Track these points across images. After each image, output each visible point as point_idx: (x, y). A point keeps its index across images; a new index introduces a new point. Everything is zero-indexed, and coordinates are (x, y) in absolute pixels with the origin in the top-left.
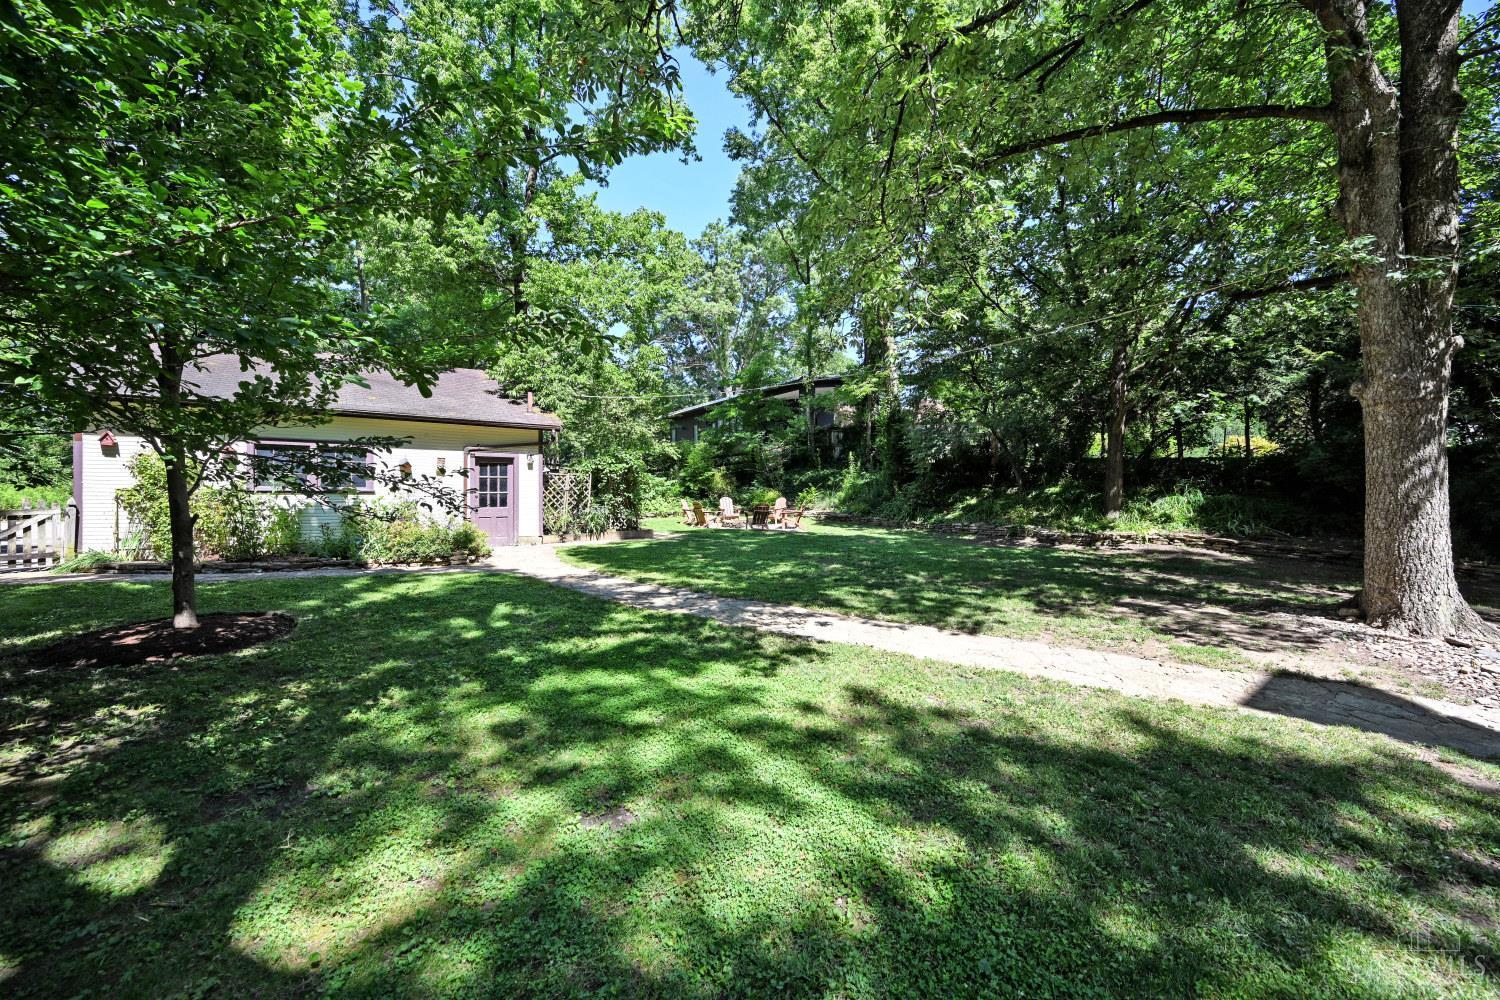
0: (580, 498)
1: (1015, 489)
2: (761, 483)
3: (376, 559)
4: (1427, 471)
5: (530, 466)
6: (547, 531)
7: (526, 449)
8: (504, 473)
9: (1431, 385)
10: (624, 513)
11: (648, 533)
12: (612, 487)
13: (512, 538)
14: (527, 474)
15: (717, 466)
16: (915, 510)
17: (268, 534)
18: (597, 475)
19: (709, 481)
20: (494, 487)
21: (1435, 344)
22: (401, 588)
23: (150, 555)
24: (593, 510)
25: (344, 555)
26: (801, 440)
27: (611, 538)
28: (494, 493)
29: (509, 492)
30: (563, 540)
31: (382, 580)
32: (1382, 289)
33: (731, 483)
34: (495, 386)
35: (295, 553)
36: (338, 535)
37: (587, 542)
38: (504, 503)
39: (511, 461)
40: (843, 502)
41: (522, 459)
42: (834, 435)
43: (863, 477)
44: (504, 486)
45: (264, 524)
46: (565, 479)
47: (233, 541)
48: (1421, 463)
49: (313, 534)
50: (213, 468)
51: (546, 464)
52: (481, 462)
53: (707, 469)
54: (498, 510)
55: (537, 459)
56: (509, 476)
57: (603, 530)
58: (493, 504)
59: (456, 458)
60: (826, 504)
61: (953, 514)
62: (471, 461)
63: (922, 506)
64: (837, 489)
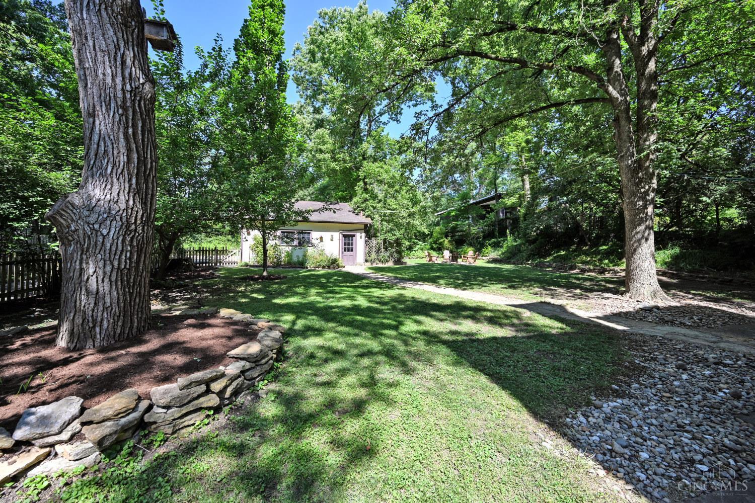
0: (379, 249)
1: (587, 247)
2: (468, 244)
3: (310, 265)
4: (639, 236)
5: (361, 237)
6: (366, 261)
7: (360, 231)
8: (352, 240)
9: (641, 203)
10: (396, 255)
11: (405, 263)
12: (391, 245)
13: (354, 262)
14: (360, 240)
15: (447, 237)
16: (529, 257)
17: (284, 258)
18: (385, 240)
19: (441, 244)
20: (349, 245)
21: (644, 187)
22: (312, 273)
23: (256, 264)
24: (384, 254)
25: (302, 264)
26: (492, 224)
27: (390, 264)
28: (348, 247)
29: (354, 247)
30: (372, 264)
31: (310, 271)
32: (624, 167)
33: (452, 245)
34: (351, 209)
35: (291, 265)
36: (301, 259)
37: (380, 265)
38: (352, 251)
39: (354, 236)
40: (503, 254)
41: (358, 235)
42: (508, 221)
43: (516, 241)
44: (352, 245)
45: (283, 255)
46: (374, 242)
47: (275, 260)
48: (637, 233)
49: (295, 259)
50: (271, 238)
51: (366, 237)
52: (345, 236)
53: (442, 238)
54: (350, 253)
55: (364, 235)
56: (354, 241)
57: (387, 261)
58: (348, 251)
59: (336, 235)
60: (495, 254)
61: (548, 259)
62: (341, 236)
63: (534, 255)
64: (502, 247)
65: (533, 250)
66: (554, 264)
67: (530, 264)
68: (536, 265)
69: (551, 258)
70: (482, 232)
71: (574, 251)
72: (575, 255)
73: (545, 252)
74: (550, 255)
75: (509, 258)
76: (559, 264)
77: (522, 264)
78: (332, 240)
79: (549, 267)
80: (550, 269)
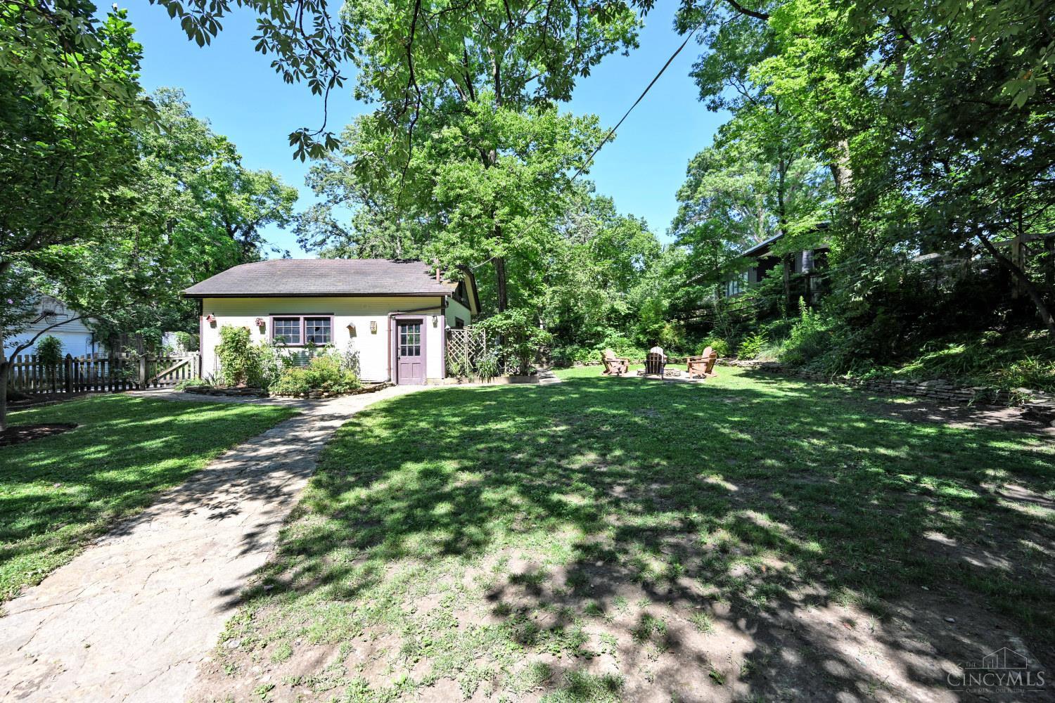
0: (477, 349)
5: (435, 325)
6: (448, 374)
7: (432, 312)
8: (418, 331)
11: (538, 379)
13: (422, 378)
14: (433, 332)
16: (847, 361)
18: (489, 331)
19: (657, 333)
20: (410, 341)
24: (487, 360)
26: (777, 289)
28: (411, 346)
29: (421, 344)
30: (459, 382)
37: (479, 385)
38: (418, 353)
39: (421, 321)
40: (789, 352)
41: (429, 320)
44: (418, 340)
46: (465, 334)
51: (447, 323)
52: (399, 322)
53: (659, 322)
54: (414, 358)
55: (440, 319)
56: (421, 334)
58: (411, 354)
59: (382, 321)
60: (768, 354)
61: (908, 368)
62: (393, 323)
63: (863, 357)
64: (788, 336)
65: (858, 345)
66: (923, 386)
67: (851, 383)
68: (867, 387)
69: (917, 364)
70: (757, 307)
71: (994, 343)
72: (1000, 357)
73: (898, 348)
74: (911, 357)
75: (797, 364)
76: (940, 384)
77: (827, 382)
78: (374, 332)
79: (905, 393)
80: (910, 401)
